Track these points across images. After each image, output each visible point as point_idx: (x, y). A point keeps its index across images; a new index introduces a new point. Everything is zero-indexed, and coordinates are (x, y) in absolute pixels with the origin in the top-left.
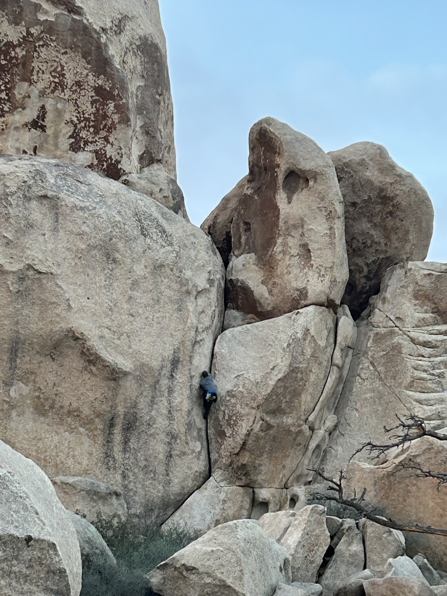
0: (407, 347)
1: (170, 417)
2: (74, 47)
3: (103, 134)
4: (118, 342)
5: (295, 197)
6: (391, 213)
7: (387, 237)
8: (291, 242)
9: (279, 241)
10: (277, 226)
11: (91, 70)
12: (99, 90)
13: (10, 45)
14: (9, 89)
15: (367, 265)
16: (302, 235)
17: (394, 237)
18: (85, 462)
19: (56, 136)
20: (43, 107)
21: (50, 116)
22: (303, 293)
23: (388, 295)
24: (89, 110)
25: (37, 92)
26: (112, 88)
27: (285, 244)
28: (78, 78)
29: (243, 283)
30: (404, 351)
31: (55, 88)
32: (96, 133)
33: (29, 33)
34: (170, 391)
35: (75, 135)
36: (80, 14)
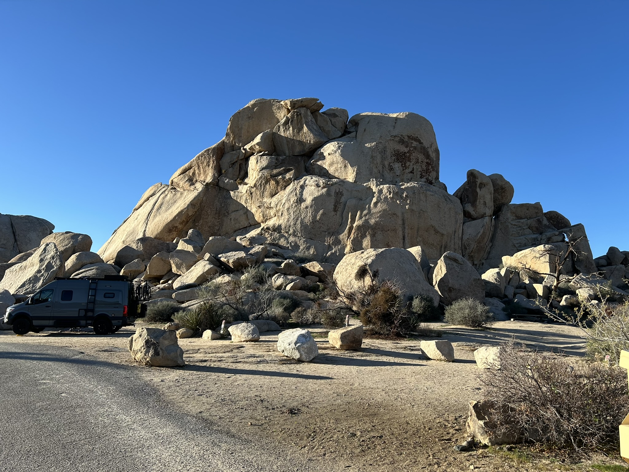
0: (510, 226)
1: (454, 245)
2: (421, 153)
3: (428, 174)
4: (442, 227)
5: (482, 190)
6: (504, 192)
7: (502, 198)
8: (481, 201)
9: (478, 200)
10: (477, 197)
11: (425, 158)
12: (427, 163)
13: (405, 153)
14: (405, 164)
15: (497, 205)
16: (484, 199)
17: (504, 198)
18: (435, 256)
19: (417, 175)
20: (413, 168)
21: (415, 170)
22: (485, 214)
23: (503, 212)
24: (425, 168)
25: (412, 164)
26: (431, 162)
27: (479, 201)
28: (422, 160)
29: (468, 211)
30: (509, 227)
31: (416, 163)
32: (426, 174)
33: (410, 150)
34: (454, 239)
35: (421, 174)
36: (422, 144)
